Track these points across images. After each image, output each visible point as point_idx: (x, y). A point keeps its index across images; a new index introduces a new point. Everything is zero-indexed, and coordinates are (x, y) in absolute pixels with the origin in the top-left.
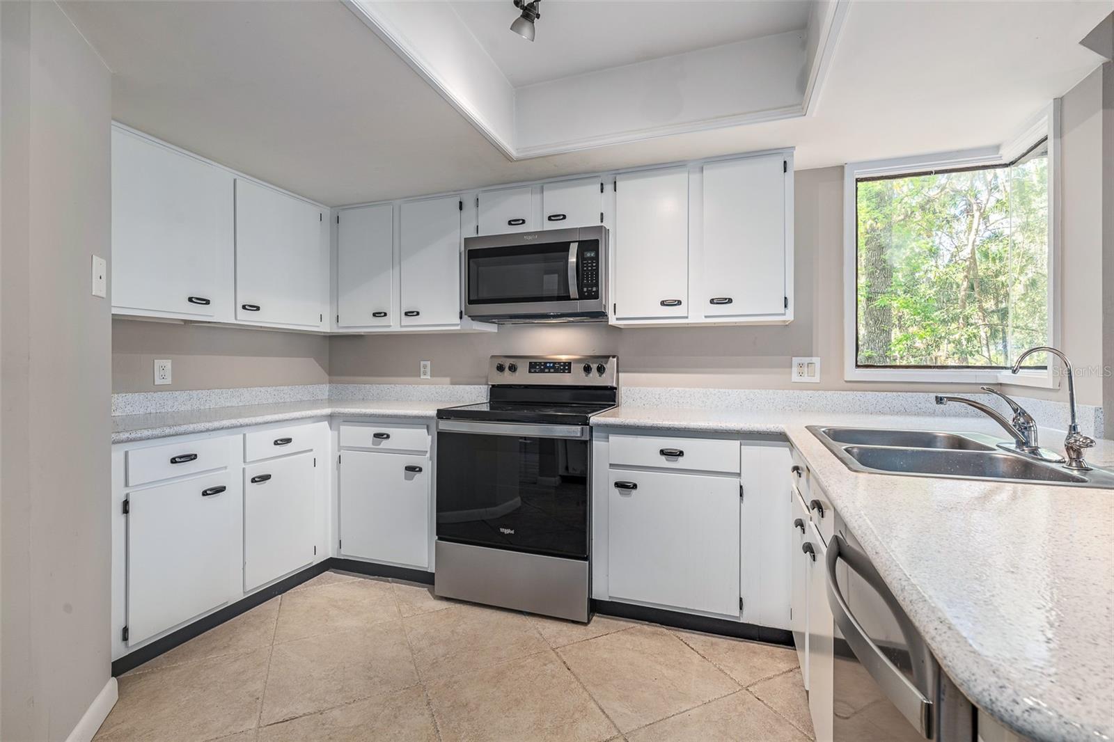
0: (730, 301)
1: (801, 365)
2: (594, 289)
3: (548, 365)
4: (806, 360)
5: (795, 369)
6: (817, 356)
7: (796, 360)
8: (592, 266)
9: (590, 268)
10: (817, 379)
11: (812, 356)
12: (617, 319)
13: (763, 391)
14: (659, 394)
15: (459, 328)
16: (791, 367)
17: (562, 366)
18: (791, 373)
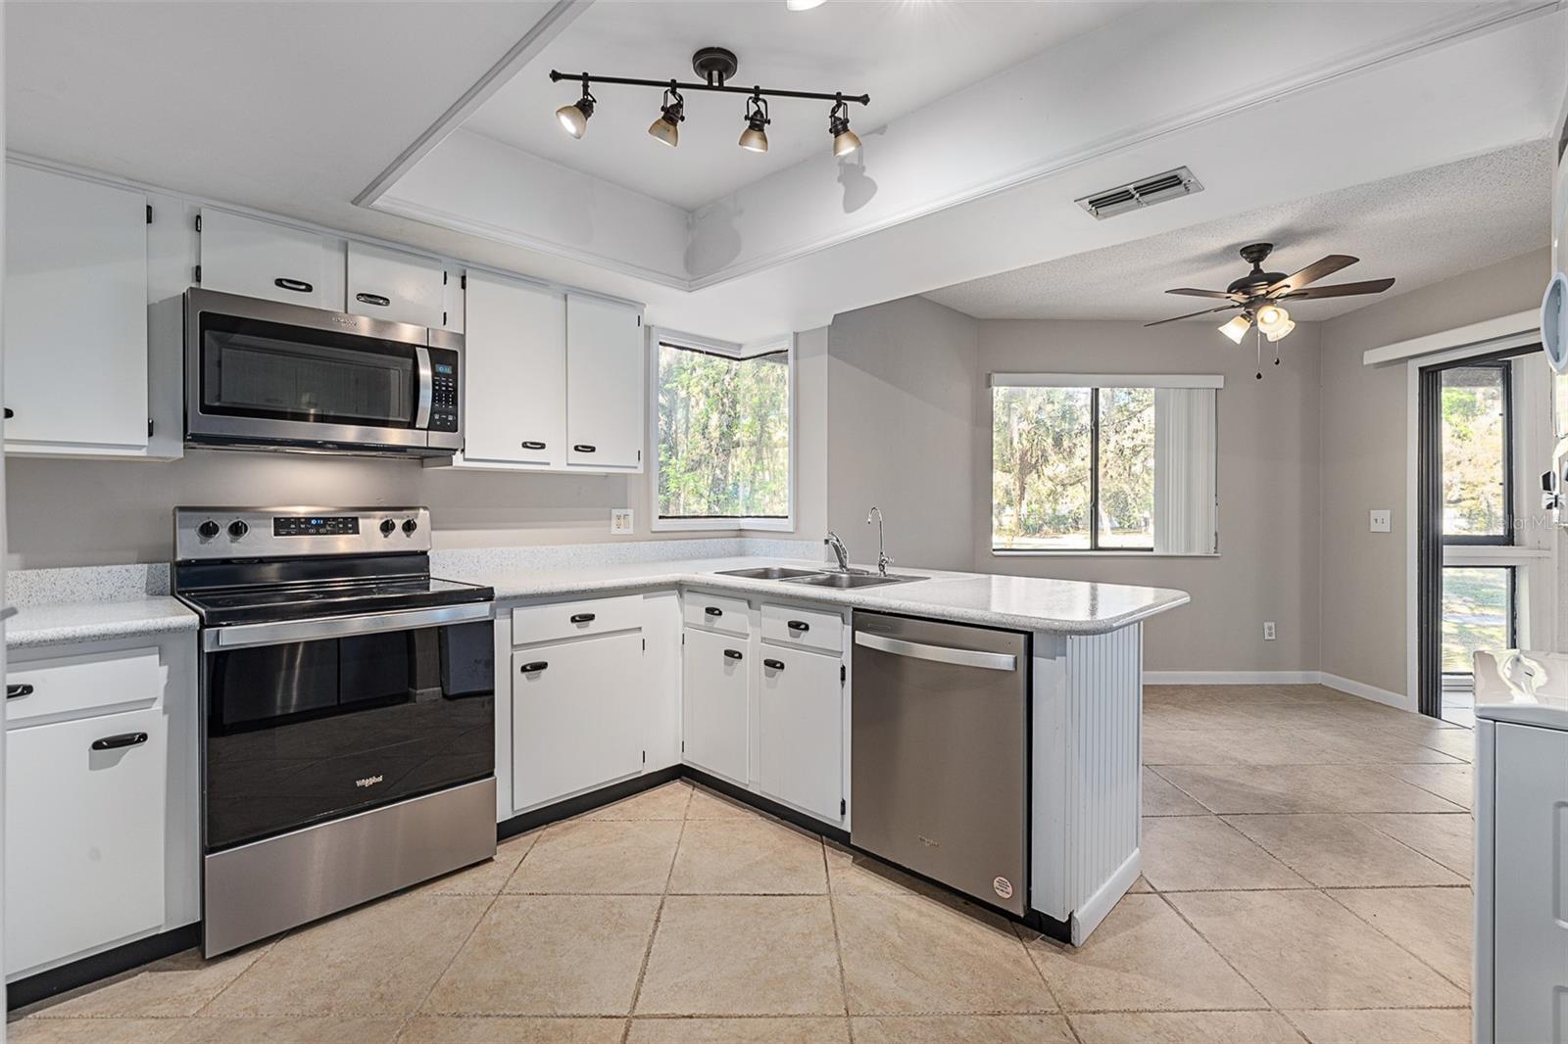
0: (593, 449)
1: (619, 517)
2: (450, 418)
3: (314, 522)
4: (622, 512)
5: (614, 521)
6: (630, 508)
7: (615, 512)
8: (447, 386)
9: (444, 388)
10: (631, 531)
11: (626, 508)
12: (465, 460)
13: (589, 546)
14: (478, 557)
15: (143, 453)
16: (611, 519)
17: (341, 523)
18: (610, 526)
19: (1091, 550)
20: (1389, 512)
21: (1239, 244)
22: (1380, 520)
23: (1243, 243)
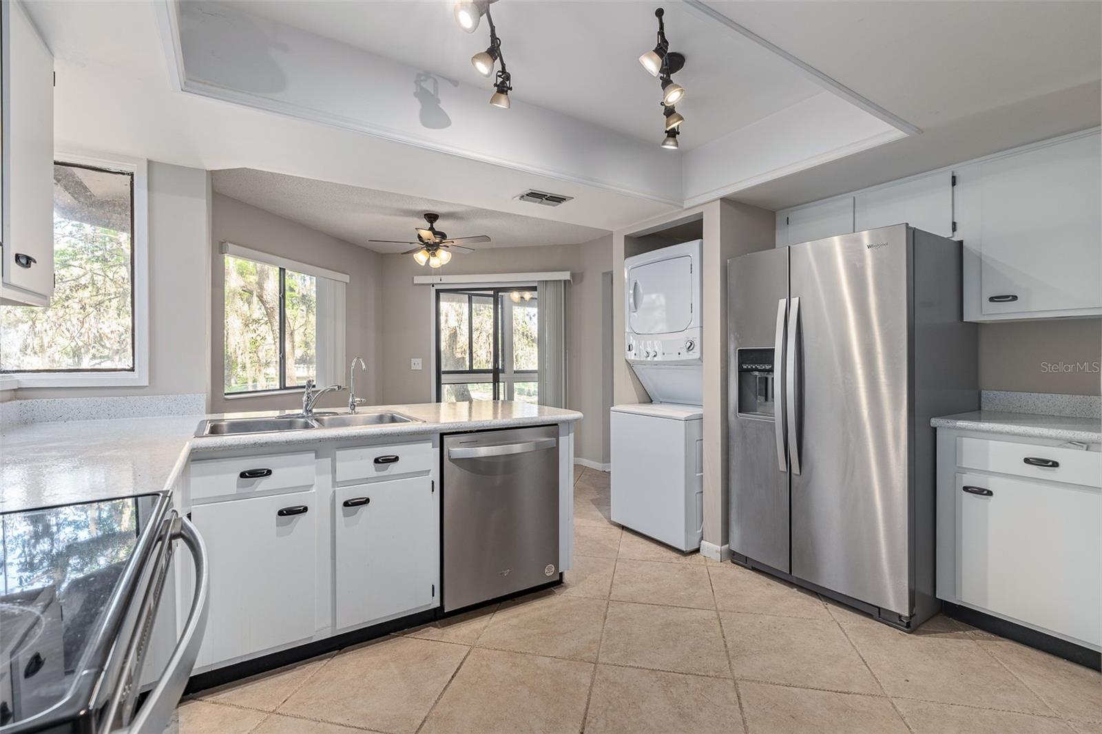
19: (281, 389)
20: (421, 359)
21: (425, 211)
22: (417, 364)
23: (427, 211)
